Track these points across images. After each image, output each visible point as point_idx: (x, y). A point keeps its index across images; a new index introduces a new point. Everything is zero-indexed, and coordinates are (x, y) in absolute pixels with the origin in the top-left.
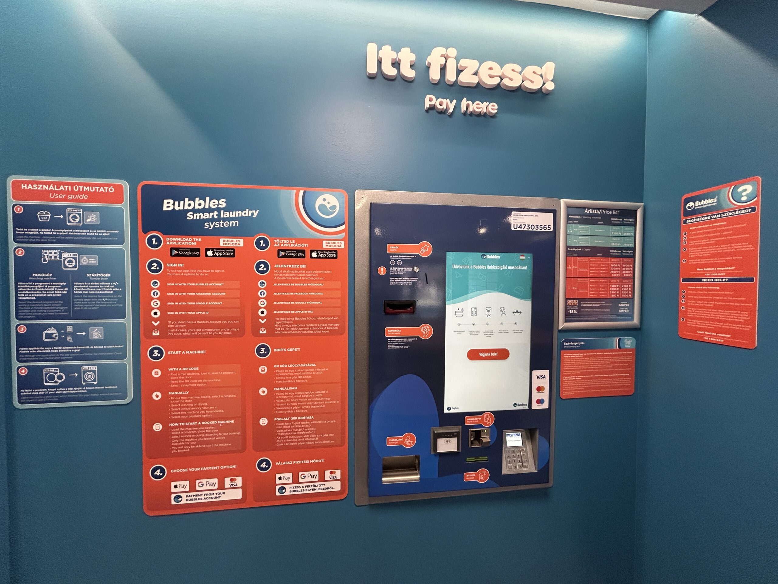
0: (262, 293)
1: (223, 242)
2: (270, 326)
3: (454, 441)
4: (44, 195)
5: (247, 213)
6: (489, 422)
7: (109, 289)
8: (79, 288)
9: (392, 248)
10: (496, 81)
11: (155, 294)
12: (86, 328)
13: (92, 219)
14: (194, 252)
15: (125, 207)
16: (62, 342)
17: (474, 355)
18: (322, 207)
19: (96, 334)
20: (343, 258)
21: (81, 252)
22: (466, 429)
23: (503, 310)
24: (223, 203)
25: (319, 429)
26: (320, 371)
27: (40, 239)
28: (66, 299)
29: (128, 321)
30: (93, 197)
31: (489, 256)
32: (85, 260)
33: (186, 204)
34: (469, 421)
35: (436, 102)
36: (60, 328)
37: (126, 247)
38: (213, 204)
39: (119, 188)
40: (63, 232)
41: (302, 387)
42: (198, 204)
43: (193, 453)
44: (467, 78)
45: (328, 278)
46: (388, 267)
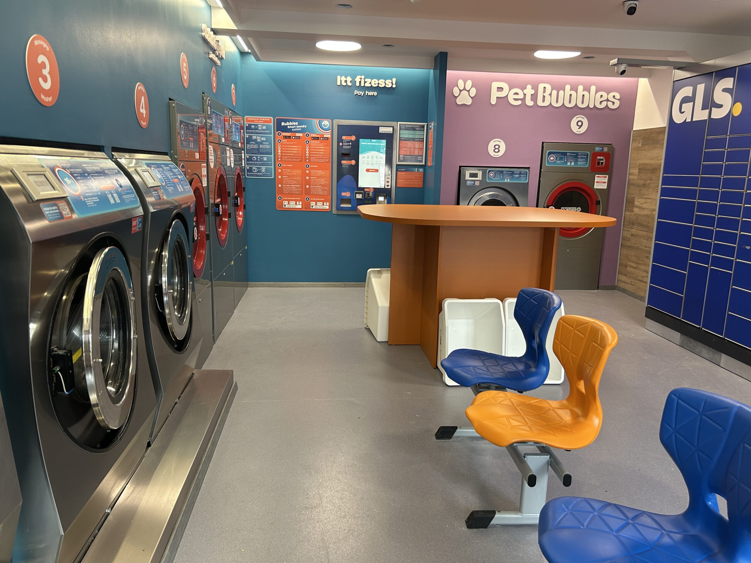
0: (307, 150)
1: (297, 135)
2: (309, 159)
3: (361, 195)
4: (253, 121)
5: (303, 126)
6: (372, 191)
7: (268, 147)
8: (261, 146)
9: (344, 138)
10: (376, 85)
11: (279, 148)
12: (263, 157)
13: (264, 128)
14: (290, 137)
15: (272, 124)
16: (257, 161)
17: (368, 170)
18: (324, 125)
19: (265, 159)
20: (330, 140)
21: (262, 137)
22: (365, 192)
23: (377, 157)
24: (297, 123)
25: (323, 190)
26: (323, 173)
27: (252, 133)
28: (258, 149)
29: (272, 156)
30: (265, 122)
31: (373, 140)
32: (263, 139)
33: (288, 124)
34: (366, 190)
35: (358, 93)
36: (257, 157)
37: (272, 135)
38: (295, 124)
39: (271, 119)
40: (257, 131)
41: (318, 177)
42: (291, 123)
43: (289, 194)
44: (367, 85)
45: (326, 146)
46: (343, 143)
